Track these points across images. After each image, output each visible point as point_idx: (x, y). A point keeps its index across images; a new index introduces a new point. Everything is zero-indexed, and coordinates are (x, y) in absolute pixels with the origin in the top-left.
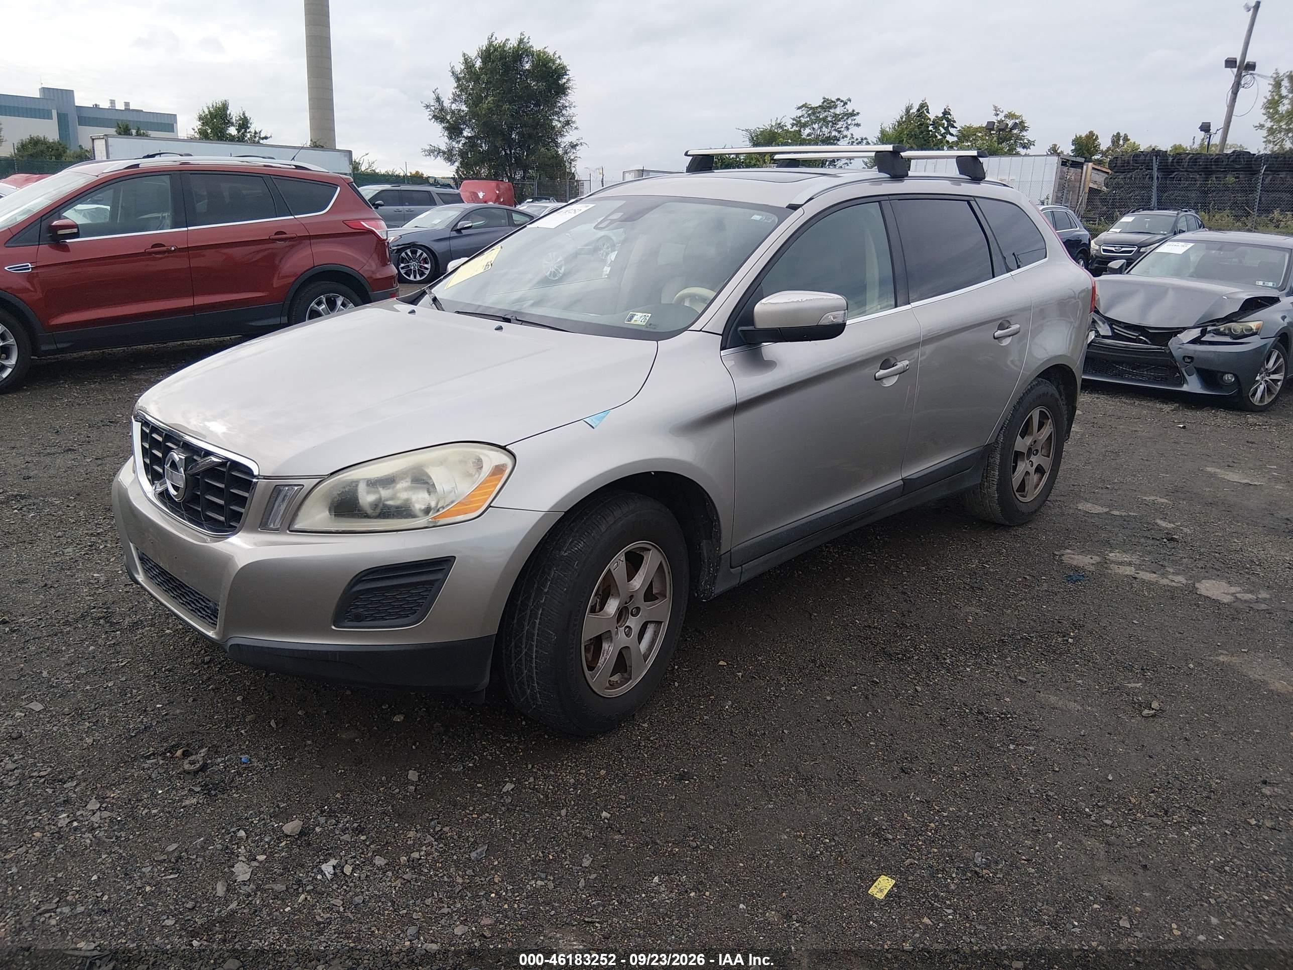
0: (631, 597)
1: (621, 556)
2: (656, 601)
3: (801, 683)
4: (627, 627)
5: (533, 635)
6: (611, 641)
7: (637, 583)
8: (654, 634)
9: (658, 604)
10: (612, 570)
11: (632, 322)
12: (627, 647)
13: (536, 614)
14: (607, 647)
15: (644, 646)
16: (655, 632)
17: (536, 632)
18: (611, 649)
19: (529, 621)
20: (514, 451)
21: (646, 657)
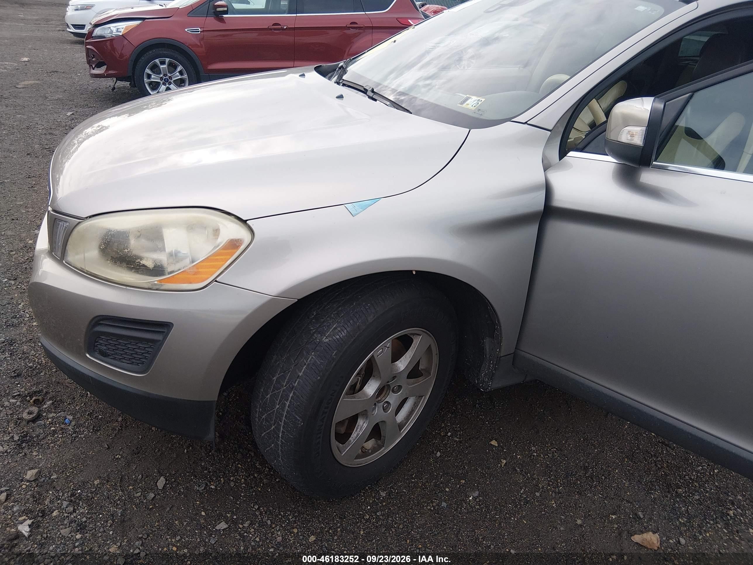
0: (394, 378)
1: (387, 343)
2: (420, 379)
3: (559, 493)
4: (387, 402)
5: (282, 415)
6: (367, 418)
7: (402, 364)
8: (414, 405)
9: (421, 380)
10: (375, 356)
11: (464, 105)
12: (383, 422)
13: (288, 396)
14: (361, 423)
15: (401, 416)
16: (415, 403)
17: (285, 414)
18: (365, 425)
19: (280, 401)
20: (253, 227)
21: (401, 426)
